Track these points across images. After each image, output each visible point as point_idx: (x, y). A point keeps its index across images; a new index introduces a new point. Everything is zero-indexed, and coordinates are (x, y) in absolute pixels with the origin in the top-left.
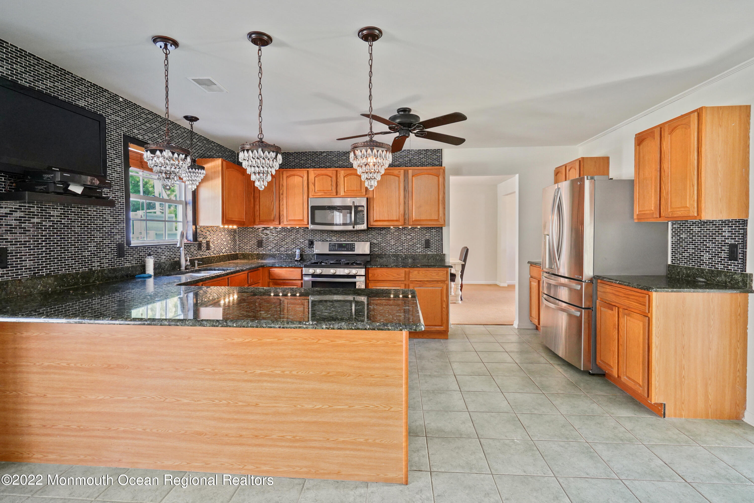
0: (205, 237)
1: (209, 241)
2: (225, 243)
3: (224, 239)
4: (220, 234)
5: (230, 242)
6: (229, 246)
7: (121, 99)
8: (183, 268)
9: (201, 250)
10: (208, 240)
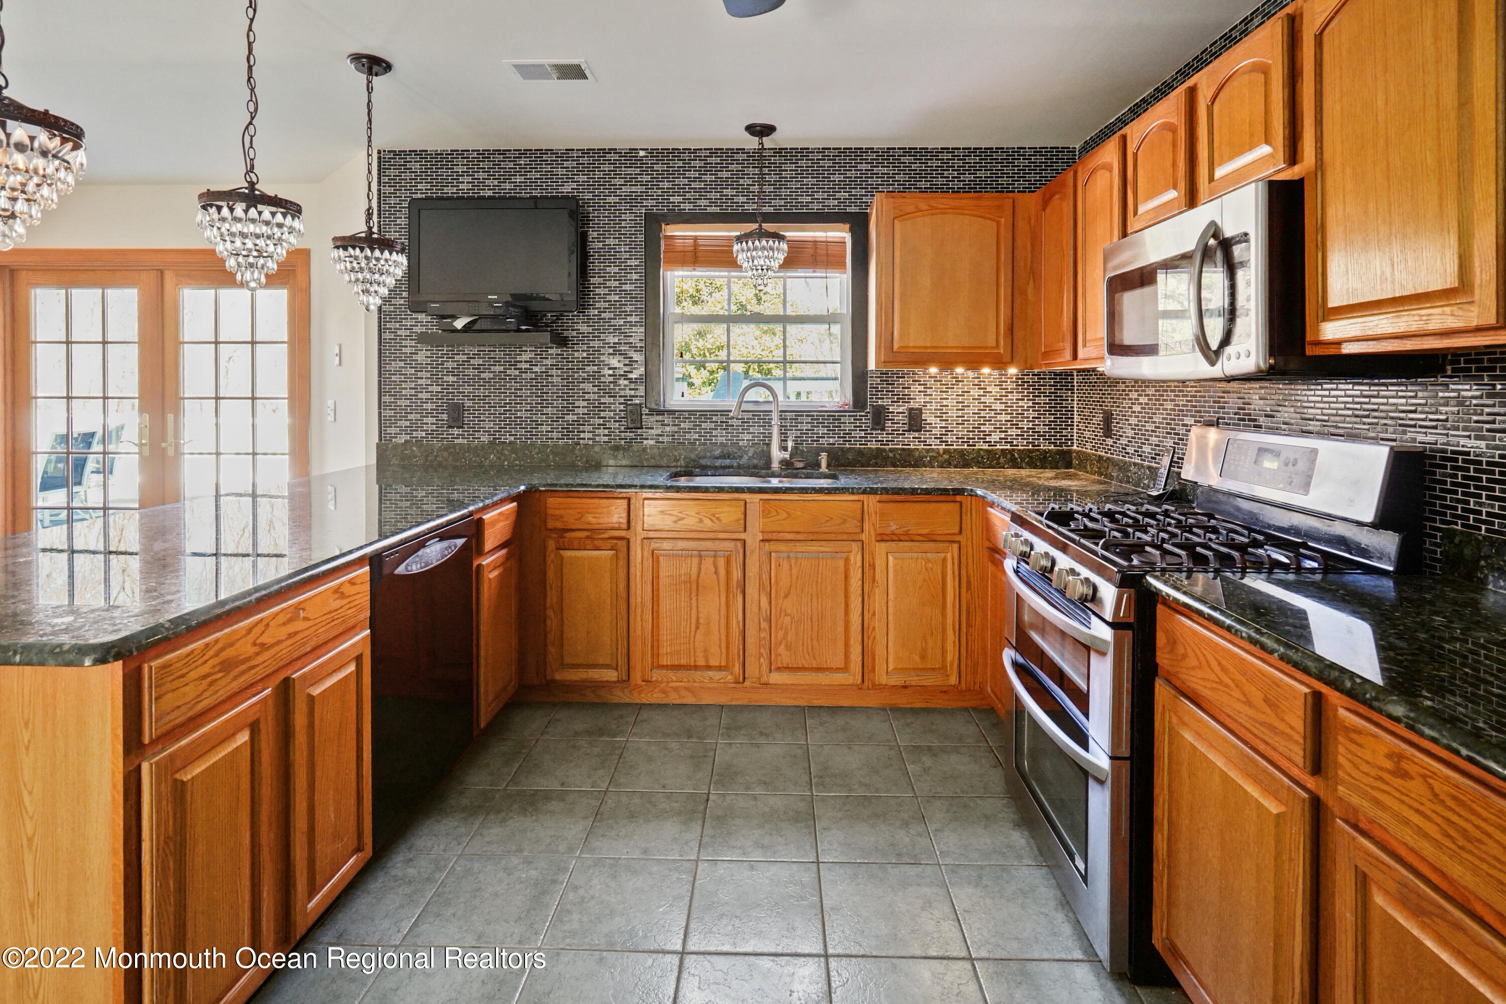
0: (906, 399)
1: (920, 410)
2: (1003, 417)
3: (998, 406)
4: (975, 392)
5: (1032, 414)
6: (1025, 425)
7: (642, 153)
8: (775, 465)
9: (883, 429)
10: (913, 405)
